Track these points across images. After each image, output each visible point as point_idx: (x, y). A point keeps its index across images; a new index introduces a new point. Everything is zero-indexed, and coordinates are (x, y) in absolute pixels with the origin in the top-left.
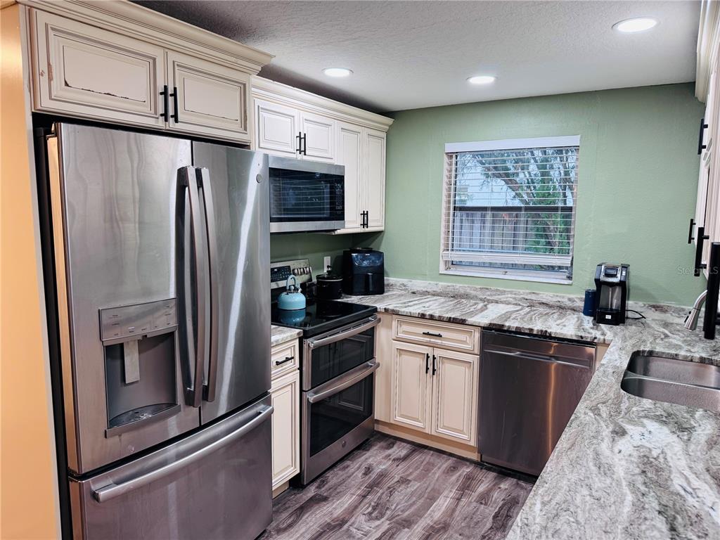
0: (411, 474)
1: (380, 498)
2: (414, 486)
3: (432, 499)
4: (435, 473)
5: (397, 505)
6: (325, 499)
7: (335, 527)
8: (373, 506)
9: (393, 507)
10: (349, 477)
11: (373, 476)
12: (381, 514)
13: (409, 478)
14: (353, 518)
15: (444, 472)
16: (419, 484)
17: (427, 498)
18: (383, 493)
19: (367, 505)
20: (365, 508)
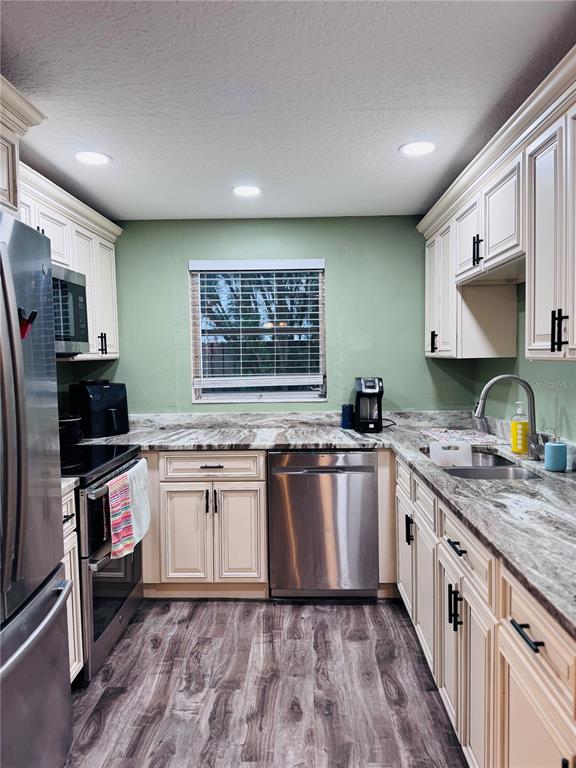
0: (207, 631)
1: (188, 668)
2: (218, 643)
3: (245, 650)
4: (231, 624)
5: (212, 668)
6: (122, 690)
7: (154, 718)
8: (186, 679)
9: (209, 672)
10: (138, 656)
11: (166, 646)
12: (200, 684)
13: (208, 636)
14: (171, 700)
15: (240, 619)
16: (222, 639)
17: (239, 651)
18: (189, 662)
19: (179, 680)
20: (178, 684)
